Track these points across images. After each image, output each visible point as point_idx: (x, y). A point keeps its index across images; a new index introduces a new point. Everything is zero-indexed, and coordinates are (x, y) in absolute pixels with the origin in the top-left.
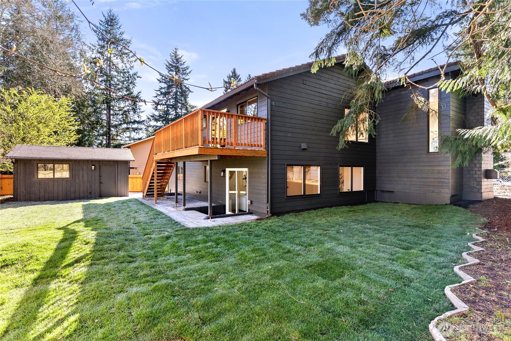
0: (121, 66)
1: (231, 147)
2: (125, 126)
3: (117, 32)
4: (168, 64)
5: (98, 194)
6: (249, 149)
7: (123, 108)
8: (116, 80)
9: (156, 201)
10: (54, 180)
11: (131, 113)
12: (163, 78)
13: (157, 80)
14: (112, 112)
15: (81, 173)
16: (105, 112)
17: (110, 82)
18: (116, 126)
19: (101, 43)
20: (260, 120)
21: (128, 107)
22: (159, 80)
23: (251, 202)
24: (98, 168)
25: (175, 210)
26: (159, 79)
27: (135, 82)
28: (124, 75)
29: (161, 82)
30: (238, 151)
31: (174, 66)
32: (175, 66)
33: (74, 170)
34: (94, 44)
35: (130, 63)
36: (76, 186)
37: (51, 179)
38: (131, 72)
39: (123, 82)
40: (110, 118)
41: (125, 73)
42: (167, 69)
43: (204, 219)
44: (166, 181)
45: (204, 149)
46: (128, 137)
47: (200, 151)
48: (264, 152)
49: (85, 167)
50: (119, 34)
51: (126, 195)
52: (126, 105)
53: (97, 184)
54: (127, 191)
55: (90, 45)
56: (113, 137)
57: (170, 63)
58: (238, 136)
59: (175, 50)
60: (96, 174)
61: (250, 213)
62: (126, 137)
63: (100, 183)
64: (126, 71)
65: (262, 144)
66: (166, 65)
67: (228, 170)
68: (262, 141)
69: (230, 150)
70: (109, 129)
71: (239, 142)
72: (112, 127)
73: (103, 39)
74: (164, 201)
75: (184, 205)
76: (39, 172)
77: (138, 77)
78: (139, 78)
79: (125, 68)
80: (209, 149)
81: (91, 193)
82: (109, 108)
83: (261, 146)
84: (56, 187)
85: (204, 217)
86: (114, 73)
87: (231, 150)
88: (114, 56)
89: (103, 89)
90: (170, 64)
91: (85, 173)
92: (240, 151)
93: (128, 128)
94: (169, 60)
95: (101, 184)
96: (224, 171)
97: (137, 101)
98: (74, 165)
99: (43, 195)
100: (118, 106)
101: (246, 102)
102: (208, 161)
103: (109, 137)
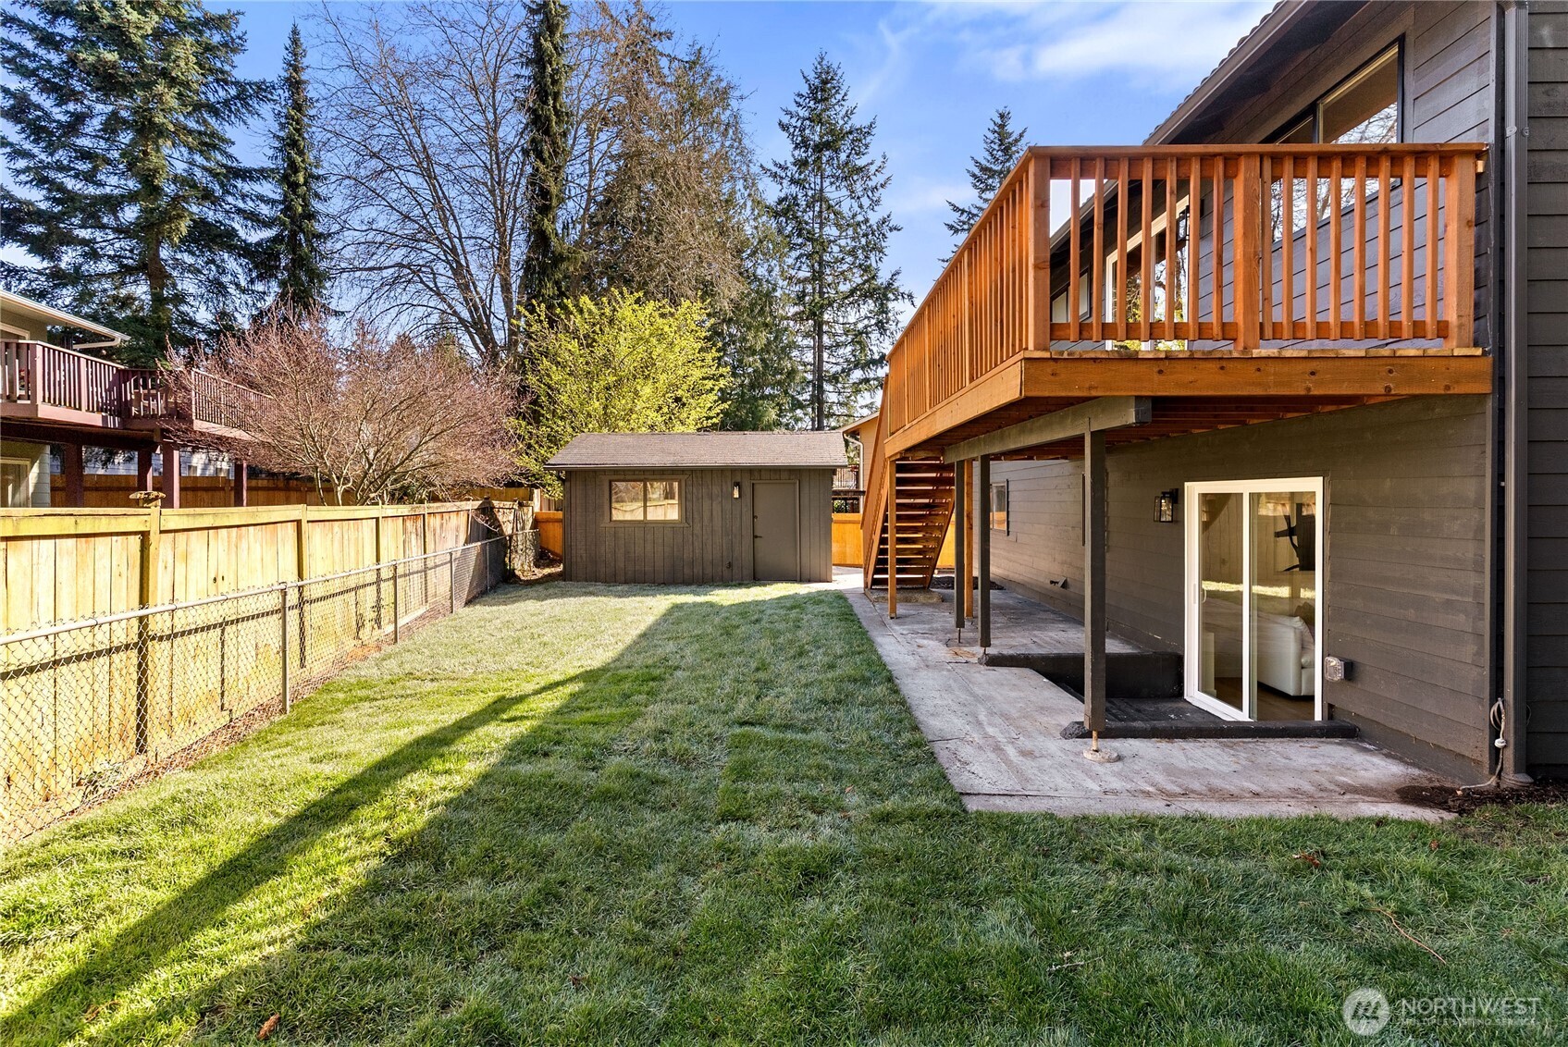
0: (847, 207)
1: (1225, 347)
2: (857, 374)
3: (837, 115)
4: (977, 171)
5: (748, 571)
6: (1354, 349)
7: (855, 324)
8: (836, 249)
9: (893, 609)
10: (644, 525)
11: (875, 335)
13: (946, 228)
14: (825, 339)
15: (706, 504)
16: (809, 342)
17: (821, 257)
18: (834, 379)
19: (800, 154)
20: (1434, 166)
21: (866, 322)
22: (951, 227)
23: (1350, 670)
24: (748, 490)
25: (949, 657)
27: (883, 244)
28: (855, 231)
29: (956, 231)
30: (1271, 368)
31: (996, 171)
32: (1001, 172)
33: (689, 496)
34: (783, 163)
35: (870, 194)
36: (696, 544)
37: (639, 522)
38: (874, 218)
39: (852, 252)
40: (820, 357)
41: (858, 224)
42: (975, 186)
43: (1067, 734)
44: (937, 534)
45: (1050, 367)
46: (866, 406)
47: (1026, 381)
48: (1469, 364)
49: (716, 490)
50: (843, 119)
51: (823, 577)
52: (863, 315)
53: (748, 540)
54: (828, 564)
55: (775, 169)
56: (830, 408)
57: (984, 163)
58: (1268, 283)
59: (999, 121)
60: (744, 510)
61: (1341, 729)
62: (861, 407)
63: (755, 537)
64: (860, 218)
65: (1451, 316)
67: (1194, 490)
68: (1452, 300)
69: (1213, 366)
70: (820, 389)
71: (1278, 315)
72: (829, 381)
73: (804, 143)
74: (926, 611)
75: (986, 642)
76: (614, 505)
77: (891, 230)
78: (895, 232)
79: (859, 210)
80: (1083, 366)
81: (730, 565)
82: (819, 330)
83: (1442, 330)
84: (649, 547)
85: (1065, 721)
86: (831, 231)
87: (1223, 361)
88: (832, 183)
89: (805, 280)
90: (985, 170)
91: (717, 508)
92: (1286, 368)
93: (867, 381)
94: (983, 156)
95: (756, 540)
96: (1176, 497)
97: (888, 299)
98: (690, 483)
99: (622, 565)
100: (841, 320)
101: (1312, 109)
102: (1082, 438)
103: (820, 409)
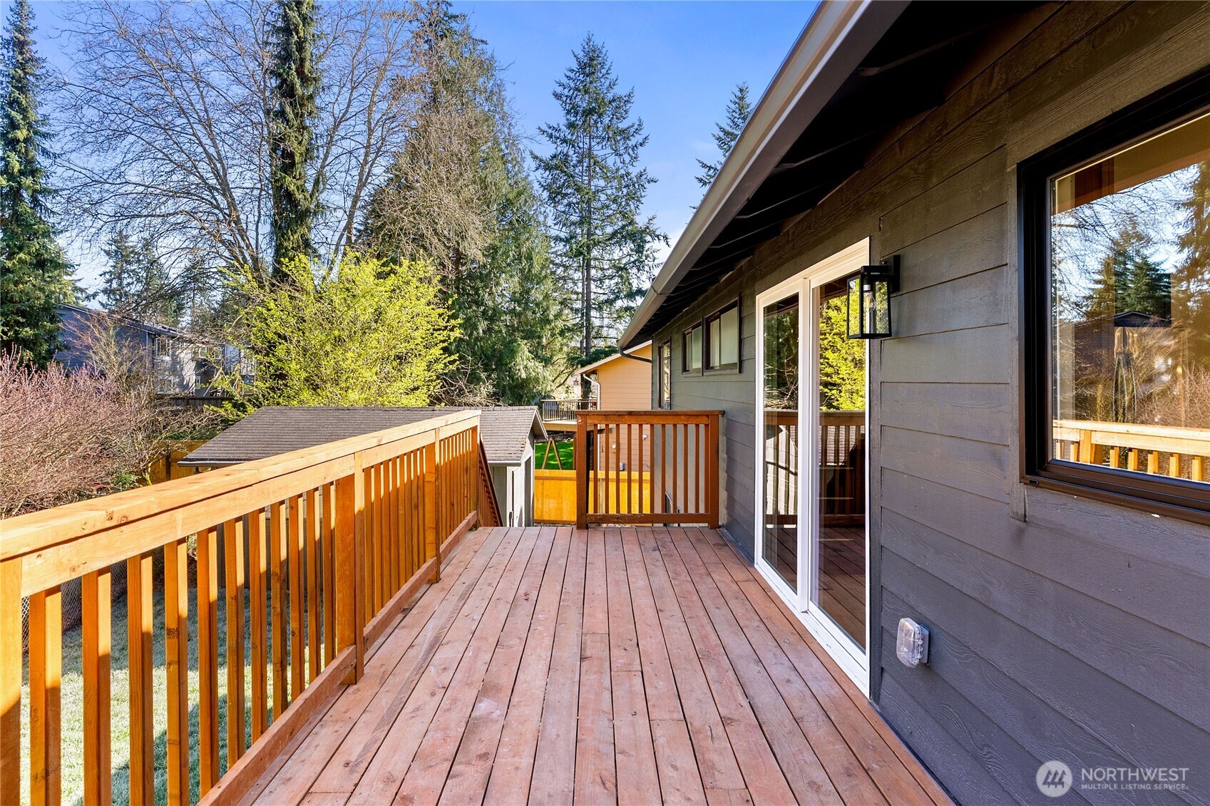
2: (619, 304)
3: (602, 86)
7: (619, 260)
8: (603, 197)
12: (711, 172)
14: (593, 272)
16: (579, 274)
18: (600, 306)
19: (571, 118)
21: (628, 258)
26: (700, 177)
27: (643, 193)
28: (619, 183)
29: (705, 183)
34: (557, 126)
35: (630, 151)
39: (616, 200)
40: (589, 287)
41: (621, 177)
42: (720, 147)
50: (607, 89)
52: (625, 252)
57: (728, 129)
59: (739, 94)
64: (622, 172)
66: (719, 139)
70: (588, 315)
72: (596, 308)
73: (574, 109)
82: (587, 265)
86: (599, 182)
88: (598, 143)
90: (727, 133)
93: (627, 308)
94: (726, 123)
97: (646, 240)
100: (607, 257)
